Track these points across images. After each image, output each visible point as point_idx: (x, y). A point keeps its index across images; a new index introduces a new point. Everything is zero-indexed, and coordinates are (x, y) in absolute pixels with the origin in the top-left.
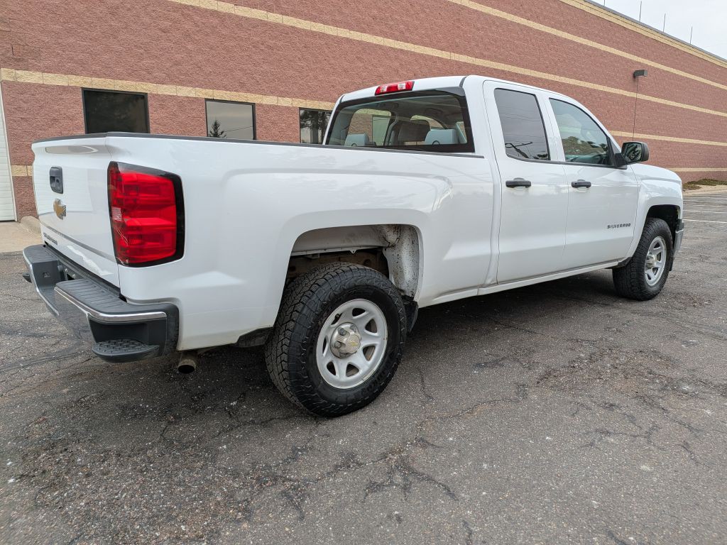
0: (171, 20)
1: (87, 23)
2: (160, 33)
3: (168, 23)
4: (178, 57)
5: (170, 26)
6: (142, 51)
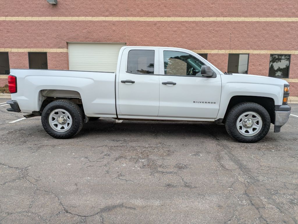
0: (177, 27)
1: (150, 33)
2: (173, 32)
3: (176, 29)
4: (179, 40)
5: (177, 29)
6: (166, 39)
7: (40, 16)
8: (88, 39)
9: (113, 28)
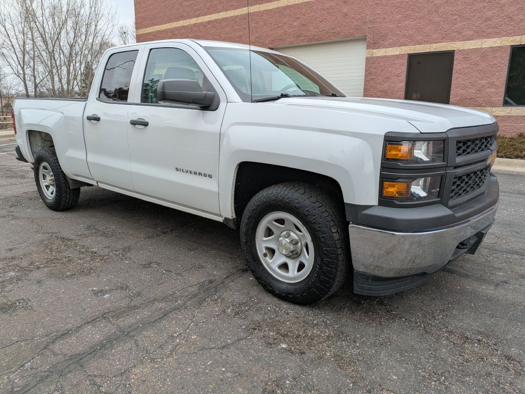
7: (236, 8)
8: (301, 38)
9: (344, 10)
